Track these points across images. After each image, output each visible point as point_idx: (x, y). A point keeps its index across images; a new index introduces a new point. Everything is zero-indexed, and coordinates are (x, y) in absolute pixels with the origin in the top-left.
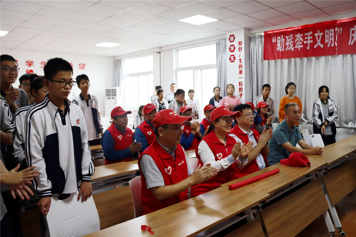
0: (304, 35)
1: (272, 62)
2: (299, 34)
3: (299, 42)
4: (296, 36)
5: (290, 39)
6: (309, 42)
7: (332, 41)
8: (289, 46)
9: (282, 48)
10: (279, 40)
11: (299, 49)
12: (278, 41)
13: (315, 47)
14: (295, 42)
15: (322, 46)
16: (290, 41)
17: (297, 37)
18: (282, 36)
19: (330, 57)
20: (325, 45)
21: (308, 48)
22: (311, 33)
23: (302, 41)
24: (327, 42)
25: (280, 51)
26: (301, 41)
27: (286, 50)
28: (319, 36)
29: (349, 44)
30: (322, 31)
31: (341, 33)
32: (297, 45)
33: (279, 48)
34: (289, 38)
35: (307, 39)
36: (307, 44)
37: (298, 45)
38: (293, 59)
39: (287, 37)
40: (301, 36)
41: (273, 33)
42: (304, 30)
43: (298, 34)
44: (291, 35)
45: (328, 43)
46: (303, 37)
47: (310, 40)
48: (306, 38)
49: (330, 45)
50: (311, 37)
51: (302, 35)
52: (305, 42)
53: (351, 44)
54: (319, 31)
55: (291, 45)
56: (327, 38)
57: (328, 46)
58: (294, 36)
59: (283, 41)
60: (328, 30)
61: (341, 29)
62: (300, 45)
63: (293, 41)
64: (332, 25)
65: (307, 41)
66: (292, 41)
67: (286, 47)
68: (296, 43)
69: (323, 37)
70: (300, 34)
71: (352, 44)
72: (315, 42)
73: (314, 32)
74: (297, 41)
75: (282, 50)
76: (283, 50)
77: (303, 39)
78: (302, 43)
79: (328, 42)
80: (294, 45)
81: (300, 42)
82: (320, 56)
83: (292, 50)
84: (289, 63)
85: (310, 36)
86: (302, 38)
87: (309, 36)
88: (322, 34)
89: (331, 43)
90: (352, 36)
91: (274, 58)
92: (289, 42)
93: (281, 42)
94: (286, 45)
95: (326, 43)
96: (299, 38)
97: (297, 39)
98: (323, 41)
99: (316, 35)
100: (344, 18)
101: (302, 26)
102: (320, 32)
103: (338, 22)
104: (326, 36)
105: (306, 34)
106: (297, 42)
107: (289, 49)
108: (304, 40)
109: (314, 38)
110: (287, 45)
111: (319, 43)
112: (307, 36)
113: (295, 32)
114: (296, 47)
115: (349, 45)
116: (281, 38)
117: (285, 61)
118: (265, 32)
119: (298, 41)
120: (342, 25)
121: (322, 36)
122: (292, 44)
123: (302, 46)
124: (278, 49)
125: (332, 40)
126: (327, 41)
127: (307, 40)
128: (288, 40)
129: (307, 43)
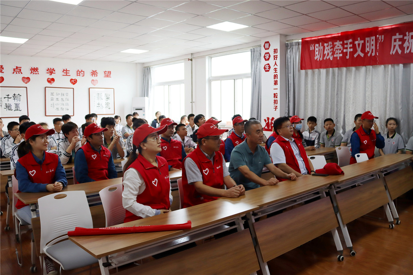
0: (343, 42)
1: (310, 71)
2: (338, 41)
3: (338, 50)
4: (335, 43)
5: (329, 47)
6: (349, 50)
7: (372, 49)
8: (328, 54)
9: (320, 57)
10: (317, 47)
11: (338, 59)
12: (316, 49)
13: (355, 56)
15: (362, 55)
16: (328, 50)
17: (336, 45)
18: (321, 43)
19: (371, 67)
20: (366, 54)
21: (348, 57)
22: (350, 40)
23: (342, 50)
24: (368, 51)
25: (318, 60)
26: (340, 49)
27: (325, 59)
28: (359, 44)
29: (391, 53)
30: (363, 38)
31: (382, 41)
32: (336, 53)
33: (317, 57)
34: (327, 46)
35: (347, 47)
36: (347, 52)
37: (337, 54)
38: (331, 69)
39: (326, 45)
40: (341, 44)
41: (311, 40)
42: (344, 37)
43: (337, 42)
44: (329, 42)
45: (368, 52)
46: (343, 45)
47: (350, 48)
48: (345, 46)
49: (371, 54)
50: (351, 45)
51: (341, 42)
52: (345, 51)
53: (392, 53)
54: (359, 39)
55: (330, 54)
56: (368, 46)
57: (369, 55)
58: (333, 44)
59: (321, 49)
60: (369, 38)
61: (383, 36)
62: (340, 53)
63: (332, 49)
64: (373, 32)
65: (347, 49)
66: (331, 49)
67: (324, 55)
68: (335, 52)
69: (364, 45)
70: (339, 41)
71: (394, 54)
72: (355, 51)
73: (355, 40)
74: (336, 50)
75: (320, 59)
76: (321, 59)
77: (342, 47)
78: (341, 51)
79: (369, 51)
80: (333, 53)
81: (340, 50)
82: (360, 66)
83: (331, 59)
84: (327, 73)
85: (350, 43)
86: (342, 46)
87: (349, 43)
88: (362, 42)
89: (372, 52)
90: (394, 44)
91: (312, 68)
92: (327, 50)
93: (319, 50)
94: (324, 53)
95: (366, 51)
96: (338, 46)
97: (336, 47)
98: (363, 50)
99: (356, 42)
100: (386, 24)
101: (341, 33)
102: (361, 40)
103: (380, 29)
104: (367, 44)
105: (345, 42)
106: (337, 50)
107: (328, 58)
108: (344, 48)
109: (354, 47)
110: (325, 54)
111: (359, 52)
112: (347, 44)
113: (334, 39)
114: (335, 56)
115: (390, 54)
116: (319, 46)
117: (323, 71)
118: (302, 39)
119: (337, 49)
120: (385, 32)
121: (362, 44)
122: (331, 52)
123: (341, 55)
124: (316, 58)
125: (373, 48)
126: (367, 49)
127: (347, 48)
128: (326, 48)
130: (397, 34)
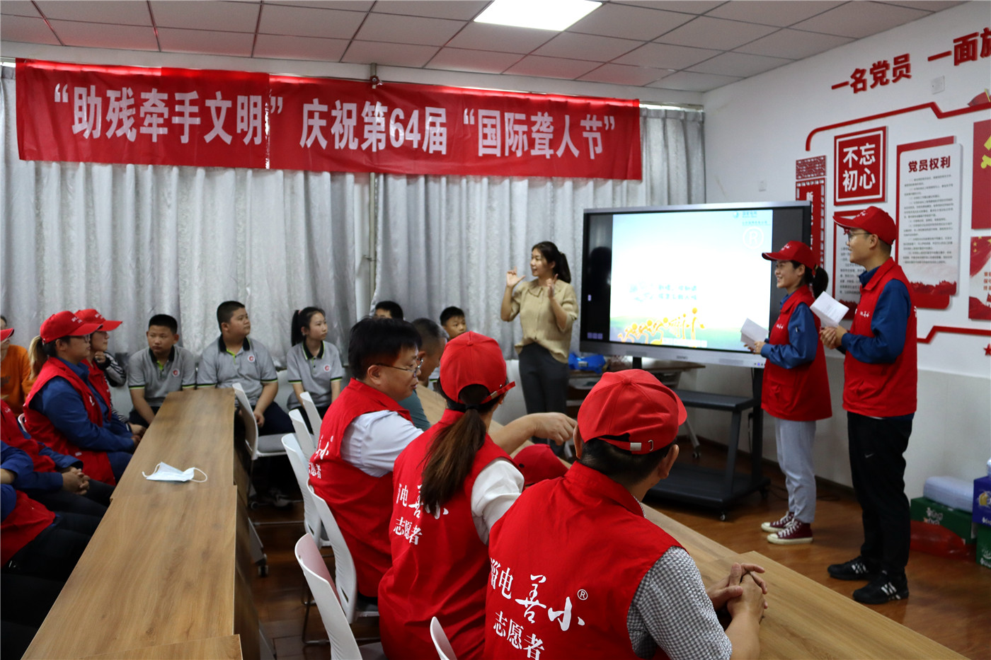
0: (171, 97)
1: (52, 170)
2: (154, 90)
3: (155, 116)
4: (144, 95)
5: (125, 103)
6: (188, 121)
7: (255, 129)
8: (120, 124)
9: (94, 128)
10: (80, 97)
11: (155, 139)
12: (77, 103)
13: (209, 138)
14: (142, 115)
15: (228, 139)
16: (121, 110)
17: (146, 100)
18: (93, 88)
19: (250, 172)
20: (238, 137)
21: (185, 139)
22: (194, 95)
23: (166, 116)
24: (242, 130)
25: (86, 135)
26: (161, 115)
27: (109, 134)
28: (218, 110)
29: (302, 144)
30: (230, 95)
31: (279, 111)
32: (146, 123)
33: (82, 125)
34: (118, 99)
35: (182, 110)
36: (181, 126)
37: (150, 125)
38: (130, 167)
39: (111, 94)
40: (163, 101)
41: (55, 71)
42: (172, 82)
43: (151, 92)
44: (124, 89)
45: (244, 134)
46: (170, 103)
47: (192, 115)
48: (178, 108)
49: (252, 140)
50: (195, 109)
51: (165, 96)
52: (176, 120)
53: (306, 145)
54: (219, 94)
55: (128, 123)
56: (242, 118)
57: (247, 140)
58: (136, 96)
59: (96, 105)
60: (247, 97)
61: (280, 99)
62: (159, 126)
63: (133, 111)
64: (258, 84)
65: (182, 118)
66: (131, 110)
67: (106, 125)
68: (143, 119)
69: (232, 113)
70: (158, 92)
71: (309, 146)
72: (207, 125)
73: (207, 94)
74: (146, 114)
75: (91, 135)
76: (97, 134)
77: (167, 109)
78: (165, 120)
79: (246, 130)
80: (138, 123)
81: (158, 117)
82: (216, 168)
83: (131, 136)
84: (116, 180)
85: (192, 103)
86: (165, 106)
87: (187, 103)
88: (228, 104)
89: (255, 134)
90: (310, 124)
91: (62, 157)
92: (117, 110)
93: (88, 106)
94: (108, 118)
95: (239, 131)
96: (154, 105)
97: (147, 107)
98: (230, 126)
99: (210, 103)
100: (288, 71)
101: (163, 69)
102: (224, 98)
103: (272, 80)
104: (241, 113)
105: (178, 96)
106: (148, 116)
107: (119, 133)
108: (173, 113)
109: (204, 113)
110: (111, 122)
111: (218, 130)
112: (182, 103)
113: (140, 83)
114: (144, 130)
115: (301, 146)
116: (89, 94)
117: (103, 172)
118: (18, 61)
119: (151, 114)
120: (283, 89)
121: (228, 109)
122: (129, 117)
123: (164, 131)
124: (77, 128)
125: (255, 125)
126: (240, 126)
127: (181, 114)
128: (113, 104)
129: (181, 122)
130: (316, 101)
